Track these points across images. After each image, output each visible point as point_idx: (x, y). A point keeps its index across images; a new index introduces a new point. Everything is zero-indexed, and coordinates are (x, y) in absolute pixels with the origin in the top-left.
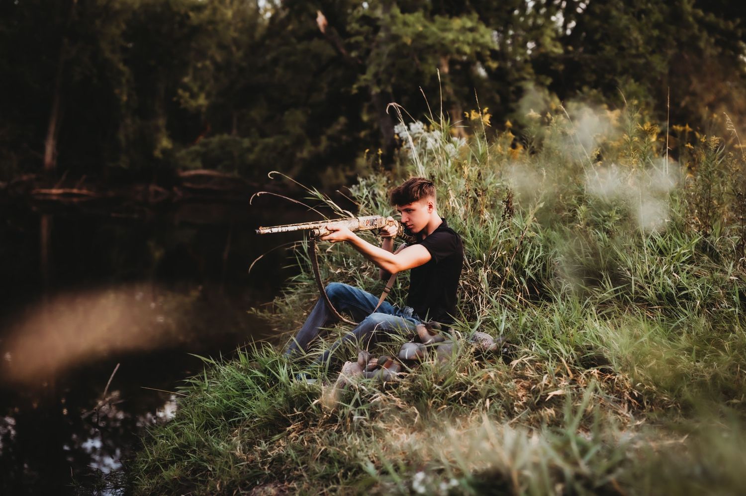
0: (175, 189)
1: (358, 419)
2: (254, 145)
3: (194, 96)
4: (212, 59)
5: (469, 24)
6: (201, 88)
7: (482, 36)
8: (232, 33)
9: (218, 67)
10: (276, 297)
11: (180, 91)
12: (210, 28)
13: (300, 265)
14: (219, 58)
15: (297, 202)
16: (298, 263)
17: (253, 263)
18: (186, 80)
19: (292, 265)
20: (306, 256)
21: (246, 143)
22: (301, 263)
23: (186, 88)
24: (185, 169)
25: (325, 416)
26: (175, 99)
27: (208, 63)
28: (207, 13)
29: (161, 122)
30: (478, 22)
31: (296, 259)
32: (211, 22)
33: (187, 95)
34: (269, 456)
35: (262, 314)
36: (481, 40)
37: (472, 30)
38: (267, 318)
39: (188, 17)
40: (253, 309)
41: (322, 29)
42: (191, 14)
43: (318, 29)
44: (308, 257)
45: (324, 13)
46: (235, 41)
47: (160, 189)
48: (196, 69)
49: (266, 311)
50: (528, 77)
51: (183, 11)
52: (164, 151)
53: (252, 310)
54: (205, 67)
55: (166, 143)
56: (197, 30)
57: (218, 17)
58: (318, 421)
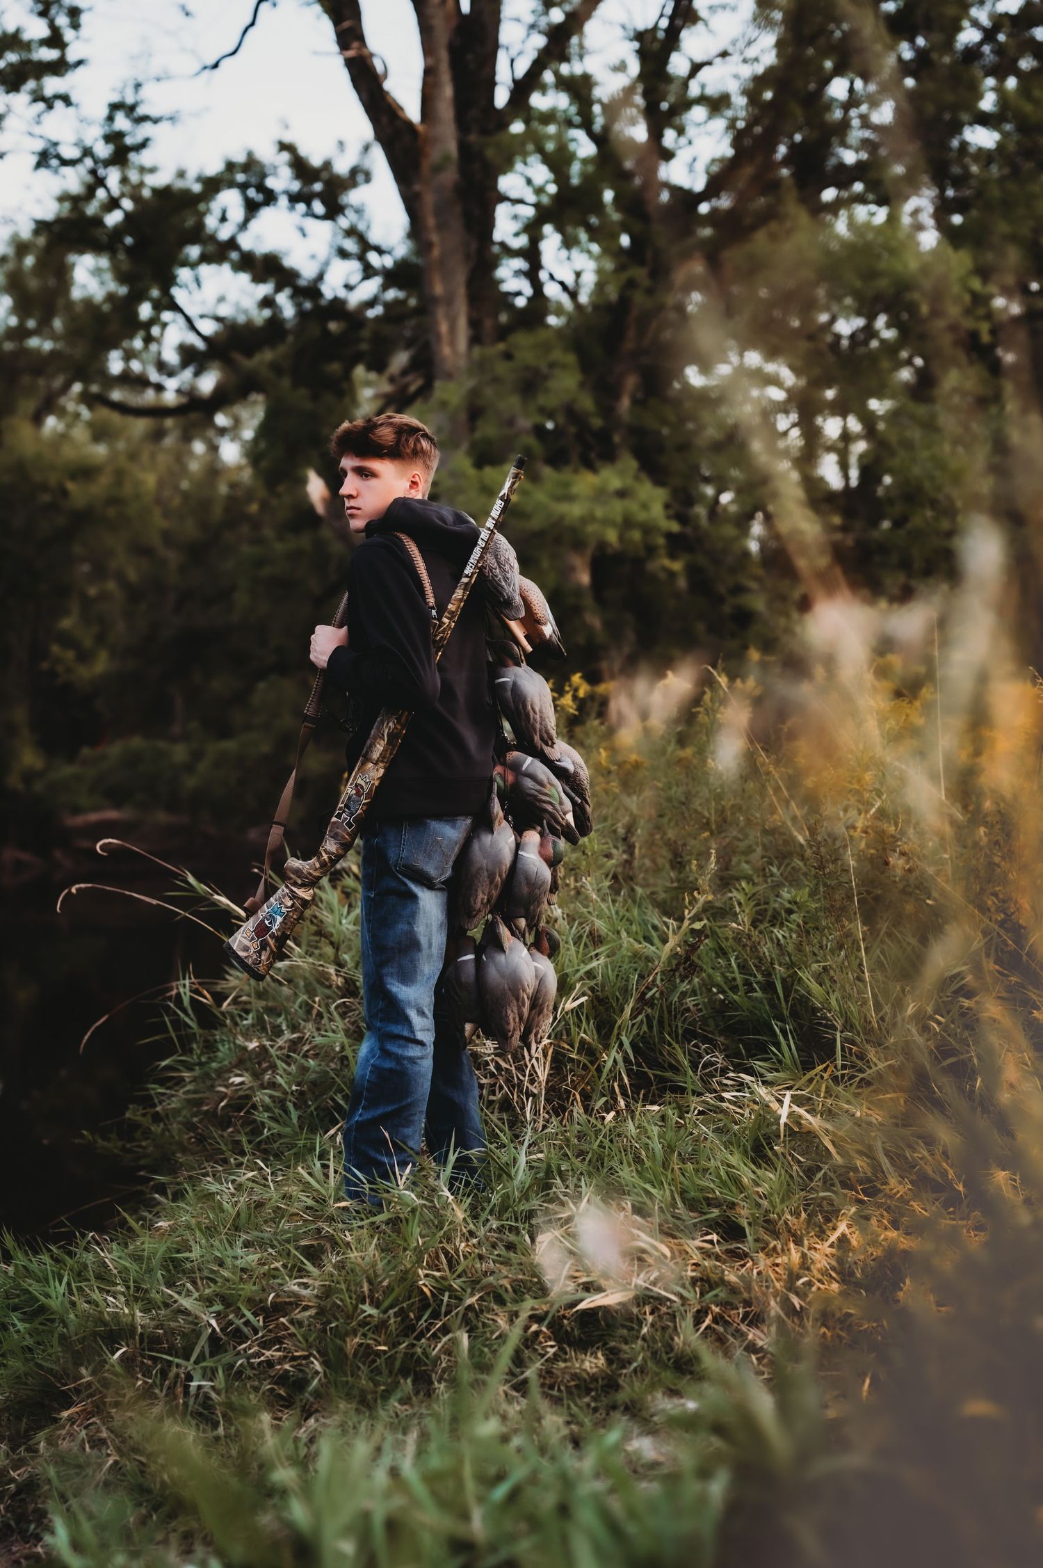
0: (58, 854)
1: (199, 1387)
2: (197, 755)
3: (84, 657)
4: (120, 577)
5: (615, 483)
6: (100, 639)
7: (645, 506)
8: (159, 521)
9: (134, 594)
10: (131, 1106)
11: (55, 649)
12: (111, 512)
13: (173, 1034)
14: (132, 575)
15: (154, 902)
16: (168, 1032)
17: (89, 1033)
18: (66, 623)
19: (157, 1038)
20: (187, 1015)
21: (180, 753)
22: (175, 1031)
23: (67, 640)
24: (76, 810)
25: (140, 1383)
26: (45, 666)
27: (111, 585)
28: (104, 481)
29: (20, 715)
30: (637, 478)
31: (165, 1022)
32: (114, 500)
33: (70, 655)
34: (13, 1480)
35: (105, 1144)
36: (642, 516)
37: (622, 494)
38: (116, 1151)
39: (65, 493)
40: (85, 1132)
41: (320, 509)
42: (70, 486)
43: (311, 508)
44: (192, 1015)
45: (320, 474)
46: (167, 537)
47: (25, 856)
48: (87, 602)
49: (113, 1136)
50: (754, 585)
51: (53, 479)
52: (29, 777)
53: (82, 1136)
54: (104, 596)
55: (29, 758)
56: (84, 518)
57: (128, 489)
58: (124, 1395)
